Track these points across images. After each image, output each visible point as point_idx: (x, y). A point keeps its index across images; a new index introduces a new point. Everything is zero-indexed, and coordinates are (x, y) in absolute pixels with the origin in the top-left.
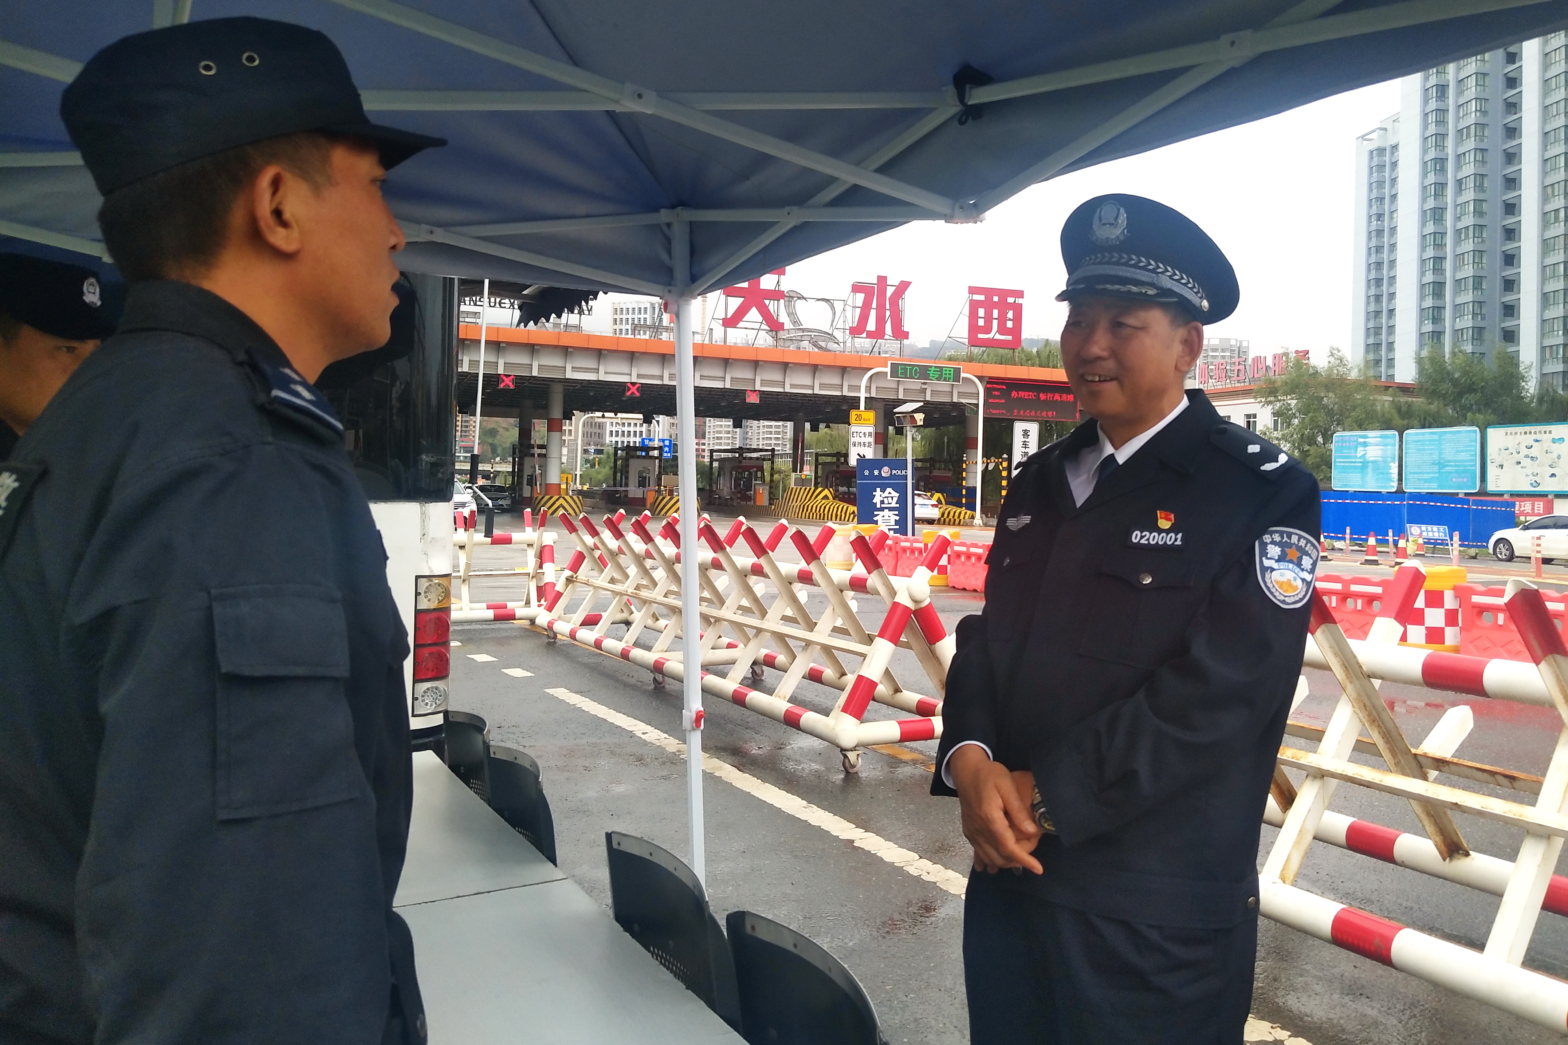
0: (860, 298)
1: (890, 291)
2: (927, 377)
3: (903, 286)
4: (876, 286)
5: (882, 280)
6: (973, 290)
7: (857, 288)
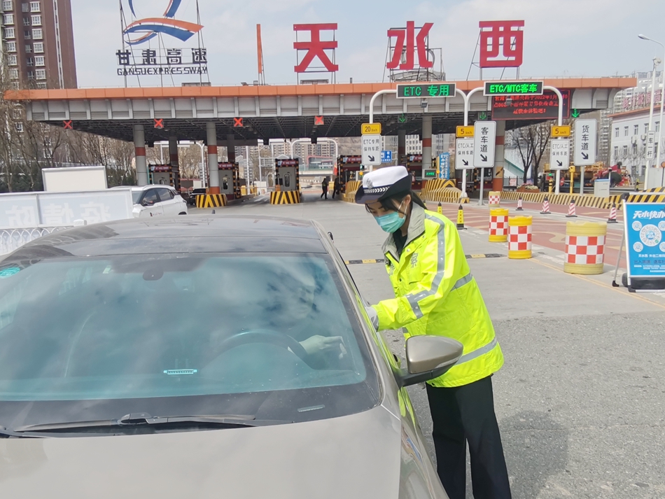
0: (394, 39)
1: (417, 32)
2: (428, 94)
3: (427, 27)
4: (406, 30)
5: (411, 24)
6: (482, 24)
7: (391, 33)
